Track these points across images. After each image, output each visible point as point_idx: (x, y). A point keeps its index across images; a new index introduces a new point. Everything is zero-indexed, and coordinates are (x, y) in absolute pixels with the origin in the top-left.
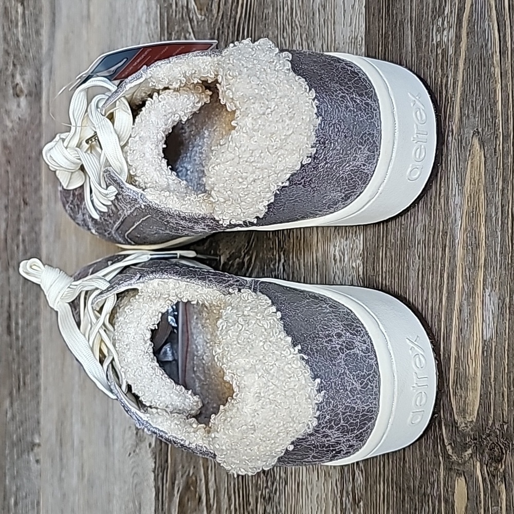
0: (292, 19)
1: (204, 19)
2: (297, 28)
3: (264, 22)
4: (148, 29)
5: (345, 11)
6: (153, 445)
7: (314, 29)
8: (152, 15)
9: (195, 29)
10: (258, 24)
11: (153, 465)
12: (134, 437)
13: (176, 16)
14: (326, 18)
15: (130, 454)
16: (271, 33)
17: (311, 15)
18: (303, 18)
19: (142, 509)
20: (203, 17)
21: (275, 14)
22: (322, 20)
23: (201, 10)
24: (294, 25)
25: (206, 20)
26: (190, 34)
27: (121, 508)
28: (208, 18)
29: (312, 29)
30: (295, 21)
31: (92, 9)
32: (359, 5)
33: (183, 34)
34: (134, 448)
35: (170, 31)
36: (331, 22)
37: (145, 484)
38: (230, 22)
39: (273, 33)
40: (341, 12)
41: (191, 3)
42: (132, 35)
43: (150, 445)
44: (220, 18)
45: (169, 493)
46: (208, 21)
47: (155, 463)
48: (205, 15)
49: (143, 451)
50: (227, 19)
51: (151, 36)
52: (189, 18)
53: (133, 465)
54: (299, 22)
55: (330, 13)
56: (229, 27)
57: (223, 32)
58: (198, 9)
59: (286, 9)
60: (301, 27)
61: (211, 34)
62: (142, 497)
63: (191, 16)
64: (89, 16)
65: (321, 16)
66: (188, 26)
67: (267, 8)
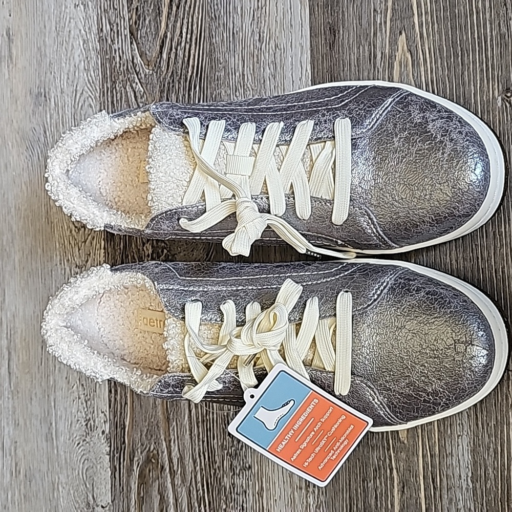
0: (244, 82)
1: (153, 73)
2: (249, 90)
3: (216, 82)
4: (87, 75)
5: (293, 81)
6: (107, 431)
7: (265, 93)
8: (92, 64)
9: (142, 81)
10: (210, 83)
11: (108, 449)
12: (84, 428)
13: (120, 67)
14: (277, 85)
15: (78, 444)
16: (223, 92)
17: (262, 82)
18: (255, 83)
19: (95, 489)
20: (151, 72)
21: (228, 77)
22: (272, 87)
23: (148, 65)
24: (246, 87)
25: (155, 74)
26: (137, 84)
27: (69, 493)
28: (157, 73)
29: (263, 92)
30: (247, 85)
31: (14, 51)
32: (306, 79)
33: (128, 83)
34: (83, 438)
35: (113, 80)
36: (281, 89)
37: (99, 467)
38: (180, 78)
39: (225, 92)
40: (290, 82)
41: (137, 59)
42: (68, 78)
43: (103, 432)
44: (170, 74)
45: (127, 470)
46: (157, 75)
47: (110, 446)
48: (153, 70)
49: (95, 439)
50: (177, 76)
51: (91, 81)
52: (136, 71)
53: (82, 453)
54: (251, 85)
55: (279, 82)
56: (179, 83)
57: (173, 86)
58: (145, 64)
59: (237, 74)
60: (252, 89)
61: (160, 87)
62: (95, 479)
63: (138, 70)
64: (11, 57)
65: (271, 84)
66: (134, 77)
67: (219, 71)
